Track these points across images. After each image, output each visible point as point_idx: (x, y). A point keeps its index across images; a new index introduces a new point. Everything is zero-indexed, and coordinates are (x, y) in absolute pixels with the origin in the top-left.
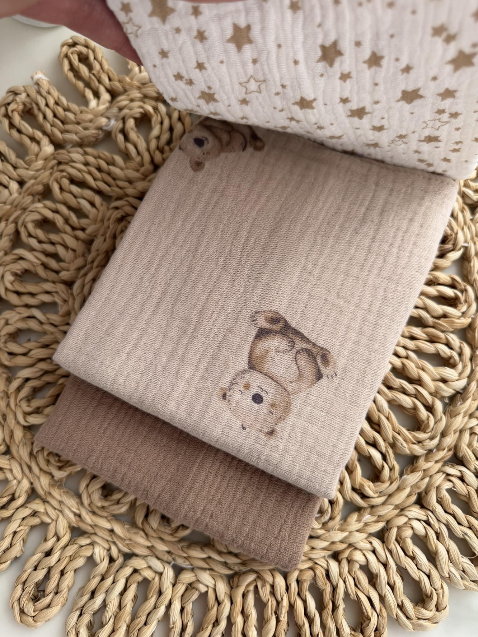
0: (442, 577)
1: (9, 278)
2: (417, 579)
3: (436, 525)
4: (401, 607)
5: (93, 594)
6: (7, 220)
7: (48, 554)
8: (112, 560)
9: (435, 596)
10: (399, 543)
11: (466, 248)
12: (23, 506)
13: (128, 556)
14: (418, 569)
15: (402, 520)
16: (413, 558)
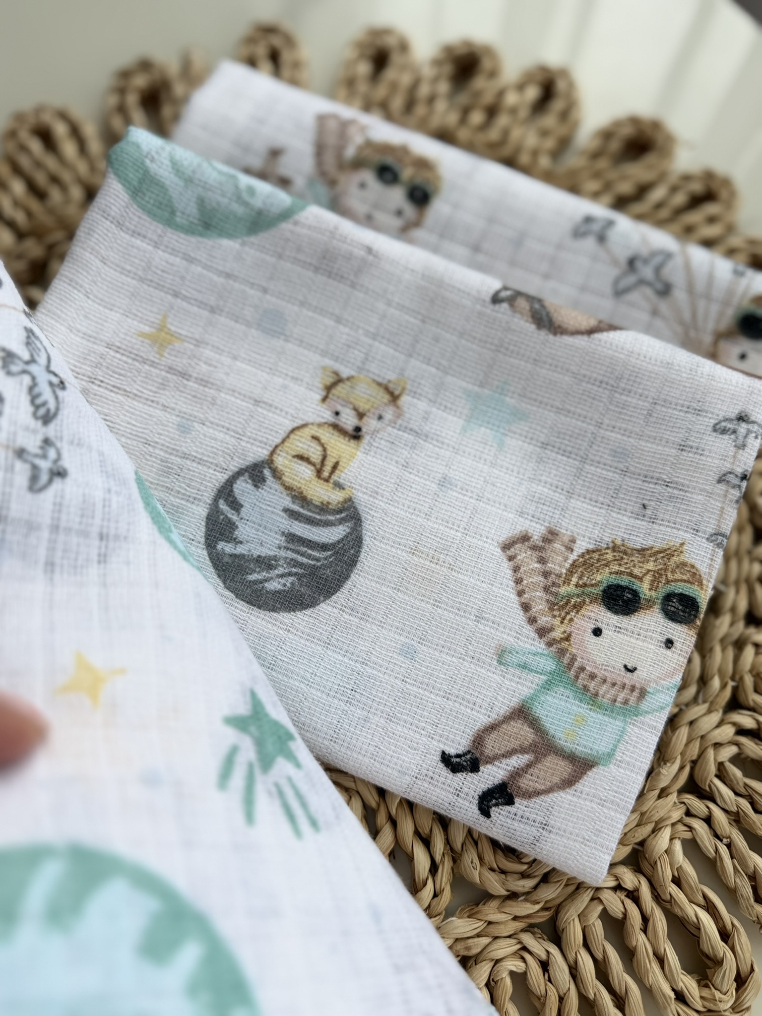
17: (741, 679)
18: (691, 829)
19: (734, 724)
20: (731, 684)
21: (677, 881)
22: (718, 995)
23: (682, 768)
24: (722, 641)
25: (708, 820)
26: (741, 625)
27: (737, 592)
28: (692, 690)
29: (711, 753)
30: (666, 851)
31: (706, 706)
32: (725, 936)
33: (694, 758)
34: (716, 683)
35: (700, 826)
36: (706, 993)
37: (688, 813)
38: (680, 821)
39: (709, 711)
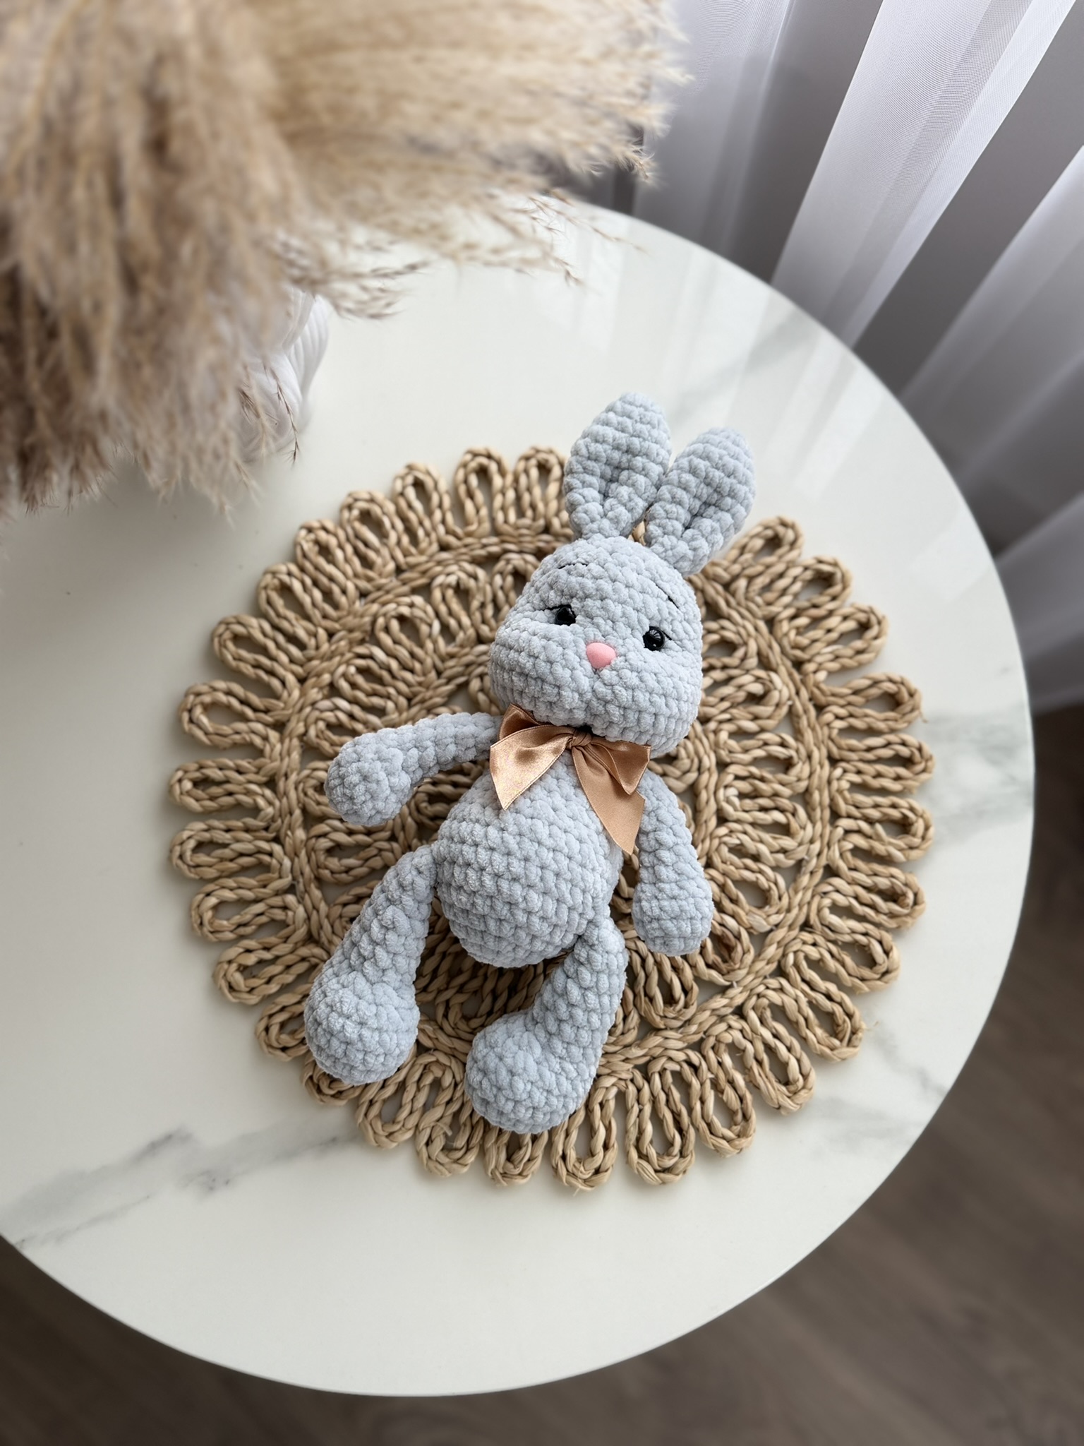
0: (417, 1126)
1: (452, 580)
2: (404, 1102)
3: (458, 1094)
4: (371, 1103)
5: (228, 830)
6: (503, 542)
7: (240, 772)
8: (266, 829)
9: (397, 1127)
10: (425, 1068)
11: (731, 986)
12: (266, 725)
13: (277, 840)
14: (412, 1100)
15: (444, 1059)
16: (419, 1089)
17: (709, 1036)
18: (627, 1087)
19: (687, 1055)
20: (701, 1035)
21: (602, 1105)
22: (582, 1169)
23: (644, 1056)
24: (714, 1010)
25: (639, 1090)
26: (730, 1010)
27: (741, 992)
28: (678, 1024)
29: (664, 1060)
30: (607, 1088)
31: (681, 1036)
32: (606, 1147)
33: (655, 1056)
34: (694, 1028)
35: (632, 1089)
36: (577, 1165)
37: (632, 1080)
38: (625, 1080)
39: (679, 1040)
